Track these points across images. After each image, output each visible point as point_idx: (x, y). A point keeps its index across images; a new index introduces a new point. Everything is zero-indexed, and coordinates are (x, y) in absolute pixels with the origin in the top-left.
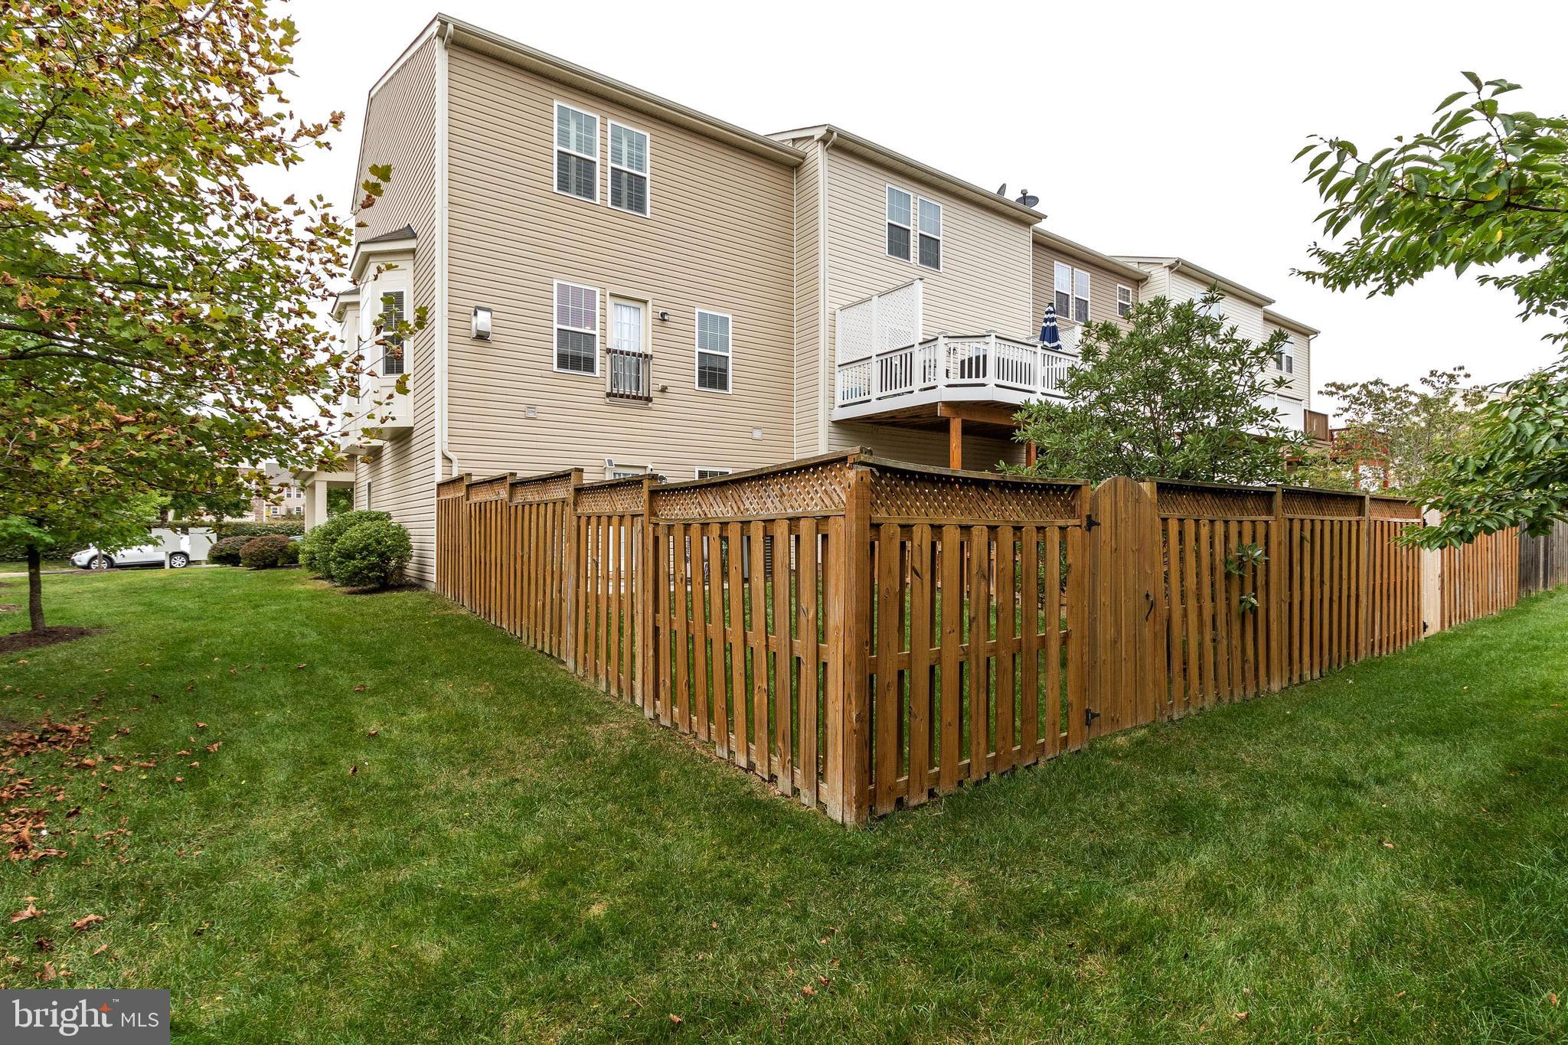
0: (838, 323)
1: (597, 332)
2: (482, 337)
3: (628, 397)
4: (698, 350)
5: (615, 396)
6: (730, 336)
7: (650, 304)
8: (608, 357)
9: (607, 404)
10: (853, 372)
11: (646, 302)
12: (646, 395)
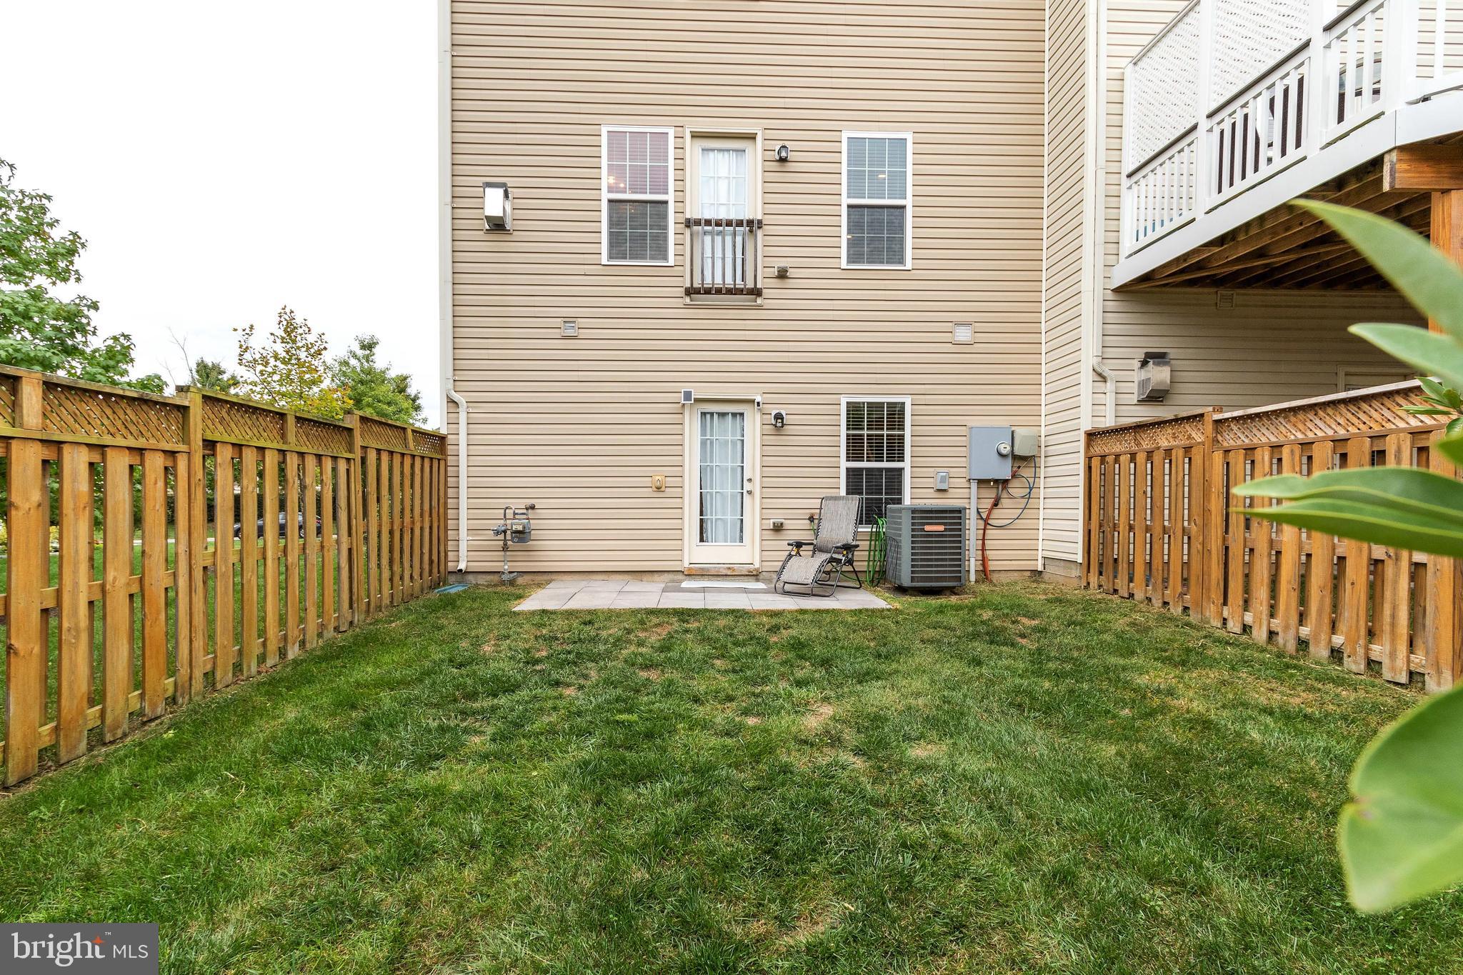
0: (1129, 97)
1: (670, 197)
2: (497, 225)
3: (719, 291)
4: (845, 201)
5: (697, 291)
6: (910, 169)
7: (759, 138)
8: (688, 232)
9: (687, 306)
10: (1155, 180)
11: (752, 137)
12: (750, 285)
